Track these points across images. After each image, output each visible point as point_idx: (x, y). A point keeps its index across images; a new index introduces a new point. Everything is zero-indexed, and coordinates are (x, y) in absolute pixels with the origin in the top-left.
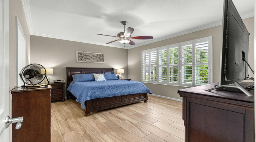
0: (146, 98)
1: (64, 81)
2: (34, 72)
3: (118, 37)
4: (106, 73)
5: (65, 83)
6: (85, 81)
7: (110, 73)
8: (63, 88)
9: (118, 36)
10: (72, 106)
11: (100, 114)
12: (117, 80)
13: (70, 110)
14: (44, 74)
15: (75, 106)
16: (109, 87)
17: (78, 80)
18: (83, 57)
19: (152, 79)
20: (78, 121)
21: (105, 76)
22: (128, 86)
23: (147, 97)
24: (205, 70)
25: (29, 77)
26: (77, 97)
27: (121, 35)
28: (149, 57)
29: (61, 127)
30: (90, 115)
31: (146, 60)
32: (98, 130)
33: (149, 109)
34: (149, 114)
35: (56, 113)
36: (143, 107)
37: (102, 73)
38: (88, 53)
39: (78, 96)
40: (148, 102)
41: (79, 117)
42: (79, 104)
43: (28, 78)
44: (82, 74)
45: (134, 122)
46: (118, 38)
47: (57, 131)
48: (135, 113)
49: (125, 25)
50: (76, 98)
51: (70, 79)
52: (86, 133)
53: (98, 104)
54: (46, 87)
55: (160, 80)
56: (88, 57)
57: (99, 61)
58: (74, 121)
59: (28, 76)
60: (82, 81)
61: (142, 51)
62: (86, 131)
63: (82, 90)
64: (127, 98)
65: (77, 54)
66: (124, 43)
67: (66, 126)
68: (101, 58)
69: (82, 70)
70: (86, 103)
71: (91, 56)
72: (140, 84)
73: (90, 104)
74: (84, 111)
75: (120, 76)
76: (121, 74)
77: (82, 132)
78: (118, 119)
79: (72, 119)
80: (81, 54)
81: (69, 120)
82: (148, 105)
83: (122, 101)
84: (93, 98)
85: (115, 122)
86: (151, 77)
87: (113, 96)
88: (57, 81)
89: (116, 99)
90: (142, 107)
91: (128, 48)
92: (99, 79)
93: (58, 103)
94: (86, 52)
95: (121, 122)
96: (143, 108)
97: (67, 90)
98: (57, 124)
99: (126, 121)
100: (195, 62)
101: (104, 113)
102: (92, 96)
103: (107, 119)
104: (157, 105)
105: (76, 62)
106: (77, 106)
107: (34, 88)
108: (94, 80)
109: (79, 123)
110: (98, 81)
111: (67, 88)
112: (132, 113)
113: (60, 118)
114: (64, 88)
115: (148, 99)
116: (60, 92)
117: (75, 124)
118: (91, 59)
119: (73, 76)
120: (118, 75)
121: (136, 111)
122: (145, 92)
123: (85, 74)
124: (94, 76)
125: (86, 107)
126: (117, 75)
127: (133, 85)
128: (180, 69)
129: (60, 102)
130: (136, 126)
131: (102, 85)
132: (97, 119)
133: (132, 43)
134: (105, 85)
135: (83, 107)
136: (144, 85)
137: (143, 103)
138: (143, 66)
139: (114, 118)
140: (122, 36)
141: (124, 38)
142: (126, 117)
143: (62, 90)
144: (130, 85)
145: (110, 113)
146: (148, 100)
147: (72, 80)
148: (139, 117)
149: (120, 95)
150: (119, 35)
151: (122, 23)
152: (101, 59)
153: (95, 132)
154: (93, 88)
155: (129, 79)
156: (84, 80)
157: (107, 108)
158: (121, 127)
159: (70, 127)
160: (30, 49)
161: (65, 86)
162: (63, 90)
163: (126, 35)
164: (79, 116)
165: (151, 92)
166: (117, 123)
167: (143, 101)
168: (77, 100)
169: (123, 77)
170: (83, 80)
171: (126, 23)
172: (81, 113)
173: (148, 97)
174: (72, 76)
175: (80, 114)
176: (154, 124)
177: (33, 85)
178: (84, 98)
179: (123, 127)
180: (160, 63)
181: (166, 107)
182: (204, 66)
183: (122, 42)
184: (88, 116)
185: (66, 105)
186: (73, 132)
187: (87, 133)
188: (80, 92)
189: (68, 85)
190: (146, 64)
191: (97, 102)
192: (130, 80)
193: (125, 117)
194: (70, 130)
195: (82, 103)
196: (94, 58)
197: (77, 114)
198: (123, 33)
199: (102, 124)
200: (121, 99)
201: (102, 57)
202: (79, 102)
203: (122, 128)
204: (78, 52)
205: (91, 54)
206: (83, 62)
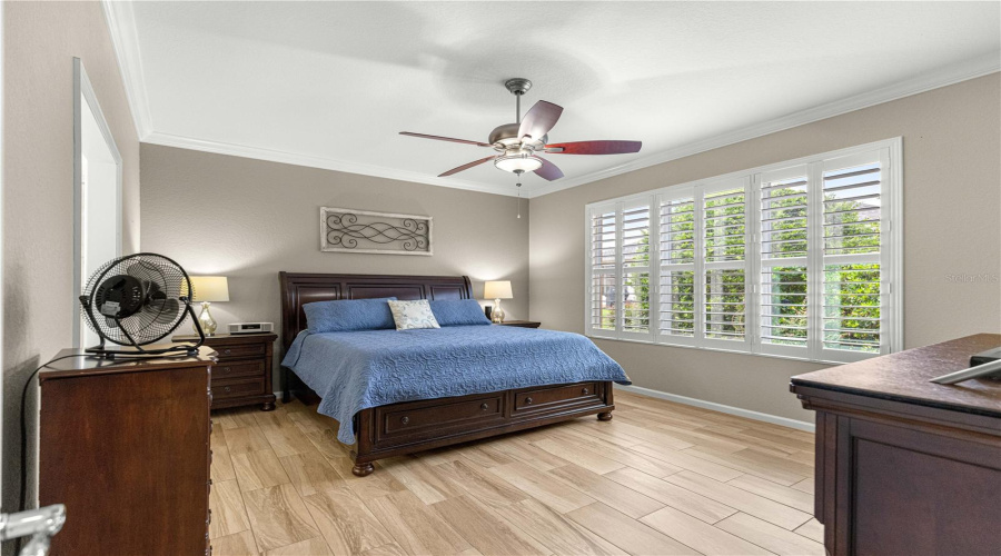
0: (605, 402)
1: (272, 330)
2: (140, 289)
3: (491, 143)
4: (438, 298)
5: (276, 336)
6: (354, 330)
7: (455, 297)
8: (265, 357)
9: (490, 140)
10: (303, 430)
11: (417, 465)
12: (482, 327)
13: (294, 446)
14: (181, 299)
15: (315, 430)
16: (455, 355)
17: (329, 324)
18: (345, 231)
19: (627, 321)
20: (327, 498)
21: (433, 311)
22: (531, 350)
23: (608, 397)
24: (858, 287)
25: (119, 309)
26: (324, 393)
27: (504, 135)
28: (619, 232)
29: (254, 523)
30: (377, 469)
31: (605, 245)
32: (410, 537)
33: (623, 449)
34: (624, 472)
35: (238, 460)
36: (597, 441)
37: (422, 295)
38: (367, 213)
39: (328, 390)
40: (613, 421)
41: (331, 481)
42: (329, 424)
43: (114, 314)
44: (341, 298)
45: (562, 506)
46: (490, 151)
47: (242, 540)
48: (562, 468)
49: (521, 97)
50: (319, 400)
51: (294, 320)
52: (358, 549)
53: (408, 425)
54: (189, 356)
55: (665, 327)
56: (367, 232)
57: (412, 247)
58: (309, 496)
59: (113, 307)
60: (341, 330)
61: (587, 206)
62: (357, 542)
63: (343, 363)
64: (527, 401)
65: (323, 218)
66: (518, 171)
67: (276, 517)
68: (418, 234)
69: (344, 285)
70: (359, 420)
71: (380, 227)
72: (580, 343)
73: (375, 425)
74: (352, 452)
75: (497, 308)
76: (498, 301)
77: (341, 547)
78: (493, 493)
79: (303, 488)
80: (339, 218)
81: (288, 490)
82: (615, 433)
83: (507, 414)
84: (389, 402)
85: (477, 502)
86: (624, 316)
87: (471, 391)
88: (244, 327)
89: (482, 406)
90: (591, 439)
91: (530, 195)
92: (409, 321)
93: (247, 416)
94: (360, 213)
95: (506, 507)
96: (595, 445)
97: (284, 363)
98: (239, 507)
99: (524, 502)
100: (819, 250)
101: (435, 462)
102: (383, 391)
103: (446, 490)
104: (653, 433)
105: (320, 249)
106: (322, 432)
107: (138, 360)
108: (390, 324)
109: (329, 506)
110: (405, 327)
111: (282, 357)
112: (550, 468)
113: (252, 483)
114: (272, 357)
115: (613, 408)
116: (255, 373)
117: (312, 509)
118: (379, 238)
119: (307, 307)
120: (488, 304)
121: (568, 456)
122: (602, 376)
123: (355, 298)
124: (392, 309)
125: (359, 439)
126: (483, 305)
127: (551, 347)
128: (754, 282)
129: (254, 414)
130: (570, 527)
131: (426, 344)
132: (403, 488)
133: (547, 172)
134: (438, 344)
135: (347, 435)
136: (598, 349)
137: (595, 424)
138: (591, 267)
139: (475, 487)
140: (508, 142)
141: (515, 148)
142: (528, 483)
143: (262, 366)
144: (539, 345)
145: (455, 462)
146: (613, 412)
147: (303, 325)
148: (581, 485)
149: (498, 388)
150: (496, 137)
151: (508, 87)
152: (419, 239)
153: (396, 547)
154: (389, 360)
155: (532, 320)
156: (352, 325)
157: (443, 444)
158: (506, 530)
159: (291, 523)
160: (138, 198)
161: (276, 347)
162: (269, 367)
163: (527, 135)
164: (331, 476)
165: (628, 379)
166: (490, 511)
167: (595, 416)
168: (321, 404)
169: (506, 313)
170: (345, 324)
171: (526, 87)
172: (339, 461)
173: (615, 400)
174: (302, 309)
175: (333, 464)
176: (647, 519)
177: (133, 344)
178: (351, 398)
179: (514, 529)
180: (664, 255)
181: (696, 442)
182: (851, 268)
183: (508, 165)
184: (367, 474)
185: (279, 425)
186: (306, 543)
187: (362, 549)
188: (336, 375)
189: (287, 343)
190: (604, 259)
191: (402, 419)
192: (536, 325)
193: (523, 485)
194: (291, 533)
195: (341, 421)
196: (392, 234)
197: (321, 465)
198: (512, 130)
199: (425, 514)
200: (504, 404)
201: (422, 232)
202: (329, 414)
203: (511, 533)
204: (328, 210)
205: (378, 217)
206: (345, 250)
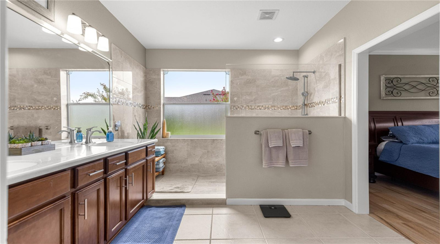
18: (395, 87)
38: (408, 76)
56: (407, 87)
65: (383, 81)
69: (397, 117)
71: (414, 84)
80: (391, 80)
94: (403, 76)
105: (380, 98)
118: (413, 90)
196: (422, 87)
204: (386, 76)
205: (414, 78)
206: (395, 98)
